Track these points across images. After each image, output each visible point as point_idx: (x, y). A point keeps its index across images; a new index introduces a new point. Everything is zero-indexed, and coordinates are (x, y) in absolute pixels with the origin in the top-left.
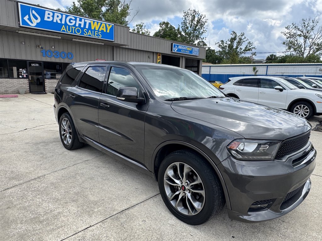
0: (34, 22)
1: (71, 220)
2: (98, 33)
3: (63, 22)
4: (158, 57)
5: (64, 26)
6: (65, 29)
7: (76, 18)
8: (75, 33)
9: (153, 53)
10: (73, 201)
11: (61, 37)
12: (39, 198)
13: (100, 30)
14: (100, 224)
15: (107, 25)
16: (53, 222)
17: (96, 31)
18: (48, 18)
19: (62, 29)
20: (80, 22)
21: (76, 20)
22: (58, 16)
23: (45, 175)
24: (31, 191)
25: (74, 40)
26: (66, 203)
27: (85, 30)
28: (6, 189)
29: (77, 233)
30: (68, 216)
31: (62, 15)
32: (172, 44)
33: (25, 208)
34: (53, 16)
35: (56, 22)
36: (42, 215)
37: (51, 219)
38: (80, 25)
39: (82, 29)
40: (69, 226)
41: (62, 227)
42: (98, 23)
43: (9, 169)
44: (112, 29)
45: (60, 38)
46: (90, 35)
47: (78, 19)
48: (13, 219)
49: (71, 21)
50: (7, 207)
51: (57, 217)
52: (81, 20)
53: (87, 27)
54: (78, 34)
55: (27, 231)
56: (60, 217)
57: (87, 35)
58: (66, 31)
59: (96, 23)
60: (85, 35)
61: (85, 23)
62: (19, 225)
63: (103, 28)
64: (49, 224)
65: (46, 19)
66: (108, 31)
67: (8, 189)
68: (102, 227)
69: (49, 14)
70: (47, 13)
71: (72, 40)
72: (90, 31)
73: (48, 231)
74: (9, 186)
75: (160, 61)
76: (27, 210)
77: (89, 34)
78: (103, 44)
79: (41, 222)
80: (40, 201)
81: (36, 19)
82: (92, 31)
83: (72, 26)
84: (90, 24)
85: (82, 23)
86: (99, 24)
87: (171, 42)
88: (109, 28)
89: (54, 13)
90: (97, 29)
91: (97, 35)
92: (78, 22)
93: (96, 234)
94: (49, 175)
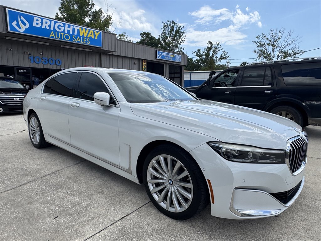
0: (23, 28)
1: (103, 211)
2: (86, 39)
3: (52, 29)
4: (144, 63)
5: (52, 32)
6: (54, 35)
7: (64, 25)
8: (64, 39)
9: (139, 59)
10: (99, 193)
11: (50, 43)
12: (60, 192)
13: (88, 37)
14: (135, 212)
15: (95, 32)
16: (85, 213)
17: (85, 37)
18: (36, 24)
19: (51, 35)
20: (69, 29)
21: (64, 26)
22: (46, 23)
23: (59, 170)
24: (49, 186)
25: (62, 46)
26: (91, 195)
27: (74, 37)
28: (21, 186)
29: (114, 223)
30: (99, 207)
31: (51, 21)
32: (156, 51)
33: (48, 202)
34: (42, 22)
35: (44, 28)
36: (70, 208)
37: (81, 211)
38: (69, 31)
39: (71, 35)
40: (103, 217)
41: (96, 218)
42: (86, 29)
43: (18, 166)
44: (99, 36)
45: (48, 44)
46: (78, 42)
47: (67, 26)
48: (39, 214)
49: (60, 28)
50: (28, 202)
51: (86, 208)
52: (69, 27)
53: (76, 33)
54: (67, 40)
55: (59, 224)
56: (90, 208)
57: (75, 42)
58: (55, 37)
59: (84, 30)
60: (74, 41)
61: (74, 30)
62: (48, 219)
63: (91, 34)
64: (80, 216)
65: (34, 25)
66: (96, 38)
67: (23, 185)
68: (139, 215)
69: (37, 20)
70: (35, 19)
71: (60, 47)
72: (78, 37)
73: (82, 223)
74: (23, 182)
75: (145, 67)
76: (52, 204)
77: (77, 40)
78: (91, 51)
79: (71, 214)
80: (62, 195)
81: (25, 24)
82: (80, 37)
83: (60, 32)
84: (78, 30)
85: (71, 29)
86: (87, 31)
87: (156, 50)
88: (97, 35)
89: (42, 19)
90: (85, 36)
91: (85, 42)
92: (67, 29)
93: (136, 223)
94: (63, 170)
